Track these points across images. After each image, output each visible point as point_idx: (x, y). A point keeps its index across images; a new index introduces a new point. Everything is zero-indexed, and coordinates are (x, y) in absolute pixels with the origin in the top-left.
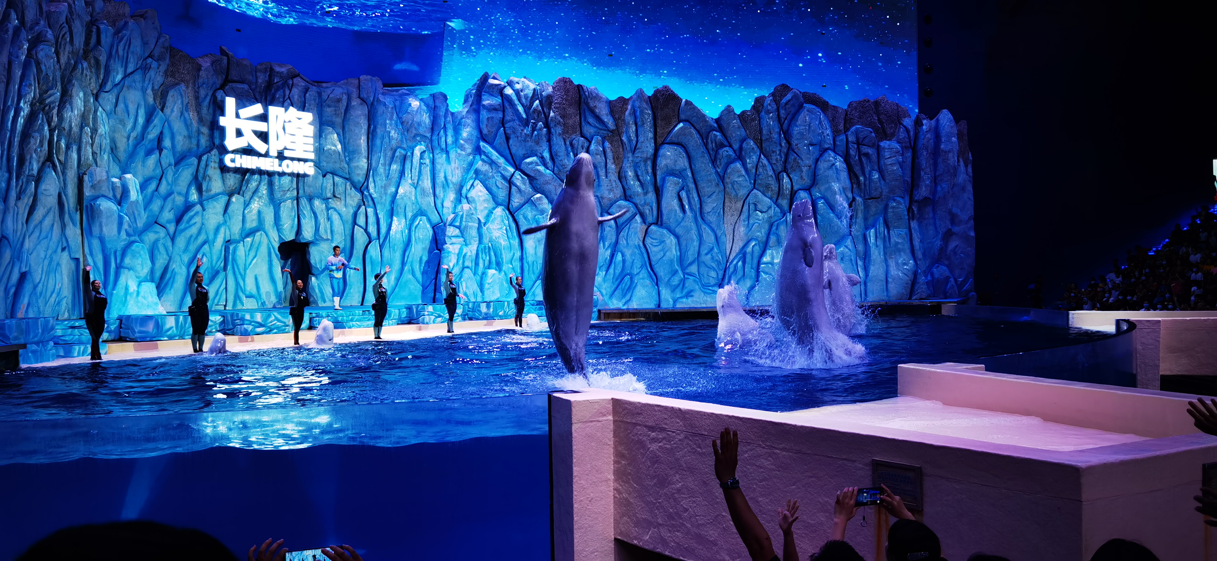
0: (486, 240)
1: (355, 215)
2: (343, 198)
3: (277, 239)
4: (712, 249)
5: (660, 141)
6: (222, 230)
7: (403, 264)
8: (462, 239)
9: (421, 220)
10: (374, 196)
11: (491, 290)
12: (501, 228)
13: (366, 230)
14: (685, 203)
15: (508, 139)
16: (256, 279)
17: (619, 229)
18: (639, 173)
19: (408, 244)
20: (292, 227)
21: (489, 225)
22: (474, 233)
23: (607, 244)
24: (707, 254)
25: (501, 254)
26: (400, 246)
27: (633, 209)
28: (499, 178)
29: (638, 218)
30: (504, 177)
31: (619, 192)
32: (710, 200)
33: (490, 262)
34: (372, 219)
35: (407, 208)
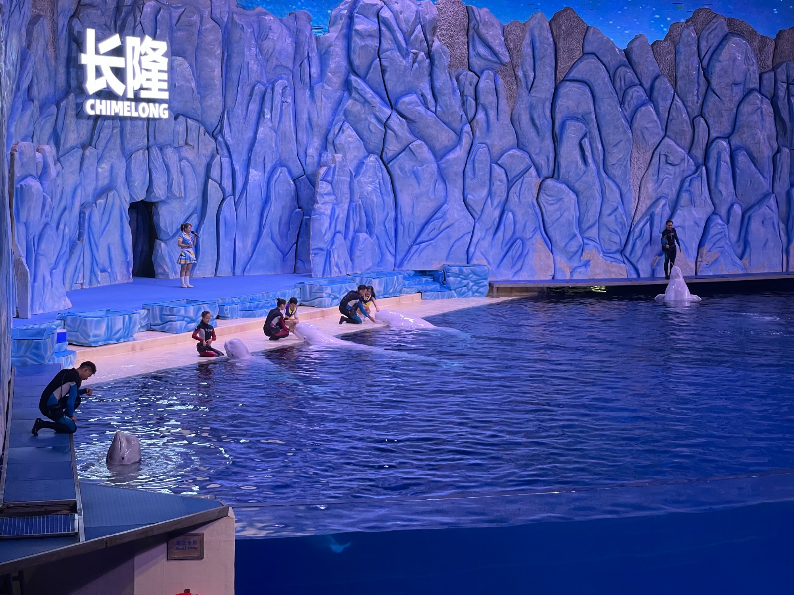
0: (357, 198)
1: (209, 167)
2: (196, 146)
3: (128, 199)
4: (616, 209)
5: (561, 76)
6: (79, 192)
7: (261, 226)
8: (333, 197)
9: (281, 172)
10: (230, 141)
11: (363, 258)
12: (374, 181)
13: (220, 185)
14: (588, 153)
15: (383, 72)
16: (109, 249)
17: (510, 184)
18: (536, 116)
19: (266, 201)
20: (144, 184)
21: (361, 178)
22: (346, 189)
23: (495, 203)
24: (610, 215)
25: (373, 213)
26: (258, 205)
27: (528, 160)
28: (373, 121)
29: (533, 170)
30: (378, 120)
31: (511, 139)
32: (615, 150)
33: (361, 223)
34: (227, 171)
35: (267, 158)
